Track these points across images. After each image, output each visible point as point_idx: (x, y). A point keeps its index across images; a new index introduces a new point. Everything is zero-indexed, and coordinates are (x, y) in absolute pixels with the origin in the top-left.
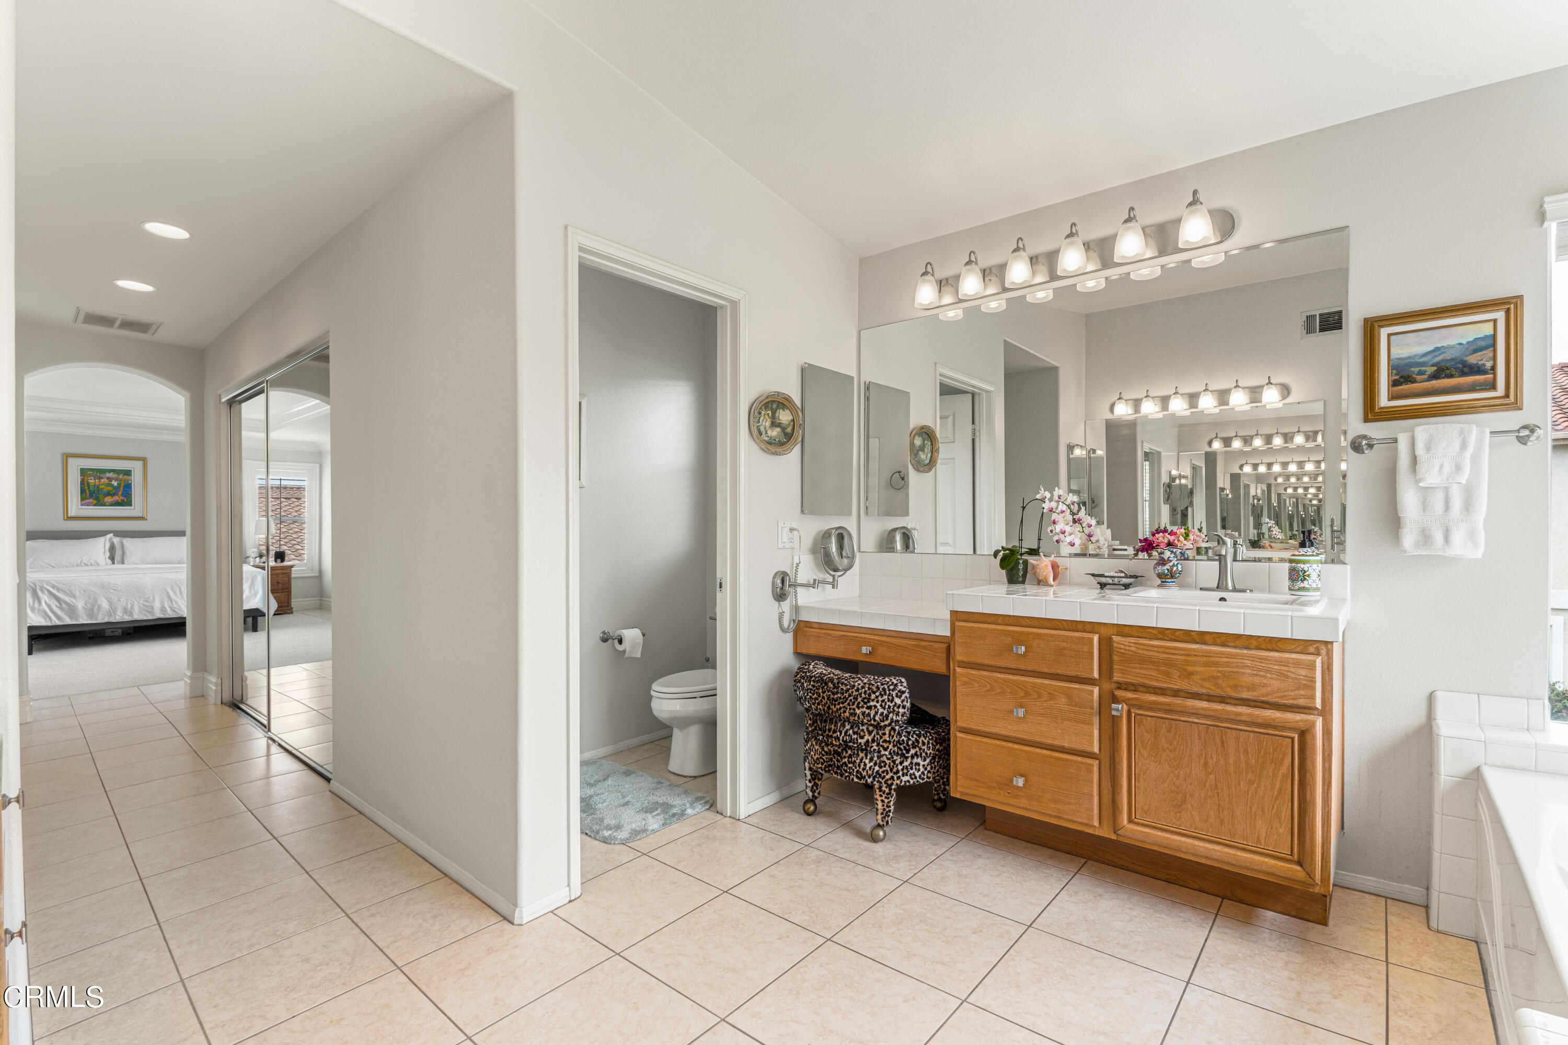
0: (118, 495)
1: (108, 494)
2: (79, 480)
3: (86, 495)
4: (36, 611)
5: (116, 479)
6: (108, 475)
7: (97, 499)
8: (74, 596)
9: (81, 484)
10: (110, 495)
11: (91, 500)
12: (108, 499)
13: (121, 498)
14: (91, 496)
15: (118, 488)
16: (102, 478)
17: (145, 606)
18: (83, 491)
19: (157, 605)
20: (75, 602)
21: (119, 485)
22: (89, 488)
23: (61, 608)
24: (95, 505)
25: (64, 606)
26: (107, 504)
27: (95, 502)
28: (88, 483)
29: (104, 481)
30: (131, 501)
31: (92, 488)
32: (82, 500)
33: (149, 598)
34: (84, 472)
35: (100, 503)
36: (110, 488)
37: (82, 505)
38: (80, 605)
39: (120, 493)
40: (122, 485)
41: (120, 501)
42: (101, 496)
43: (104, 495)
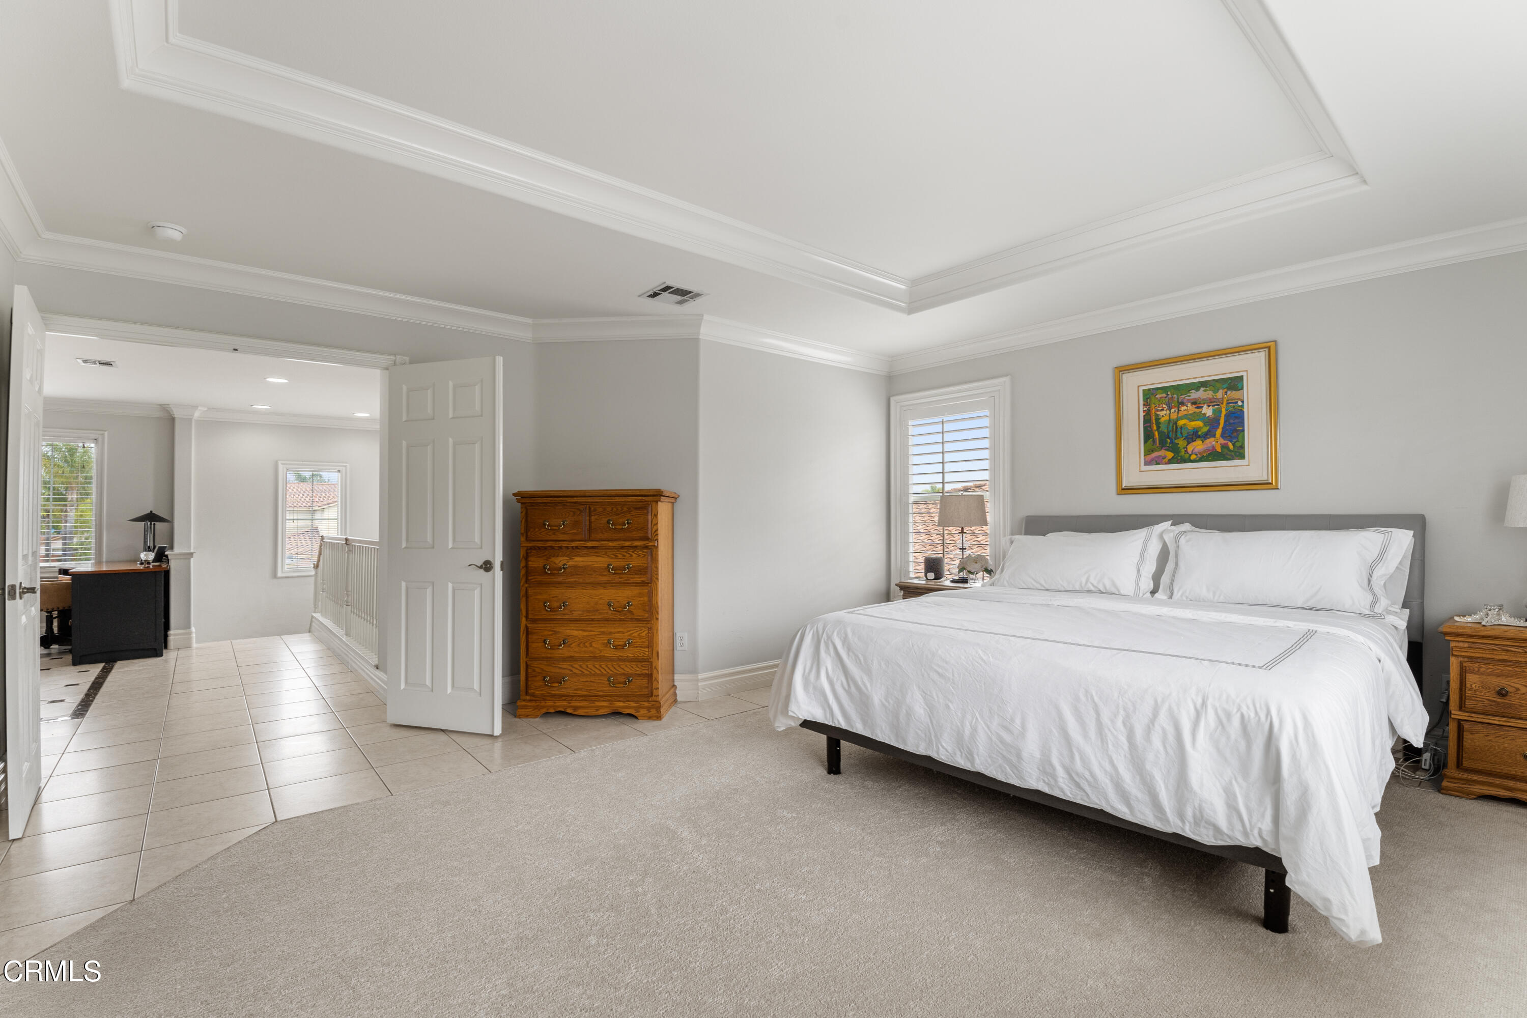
0: (1214, 436)
1: (1194, 436)
2: (1142, 414)
3: (1154, 442)
4: (811, 689)
5: (1211, 402)
6: (1194, 395)
7: (1175, 449)
8: (868, 671)
9: (1145, 422)
10: (1199, 437)
11: (1163, 453)
12: (1198, 446)
13: (1222, 441)
14: (1163, 445)
15: (1213, 423)
16: (1183, 404)
17: (1002, 741)
18: (1148, 436)
19: (1031, 747)
20: (868, 685)
21: (1217, 413)
22: (1158, 428)
23: (848, 692)
24: (1170, 462)
25: (853, 689)
26: (1193, 457)
27: (1170, 455)
28: (1158, 419)
29: (1189, 408)
30: (1242, 447)
31: (1163, 428)
32: (1148, 452)
33: (1012, 720)
34: (1149, 395)
35: (1180, 458)
36: (1199, 423)
37: (1147, 463)
38: (877, 697)
39: (1219, 432)
40: (1224, 412)
41: (1219, 449)
42: (1181, 443)
43: (1186, 438)
